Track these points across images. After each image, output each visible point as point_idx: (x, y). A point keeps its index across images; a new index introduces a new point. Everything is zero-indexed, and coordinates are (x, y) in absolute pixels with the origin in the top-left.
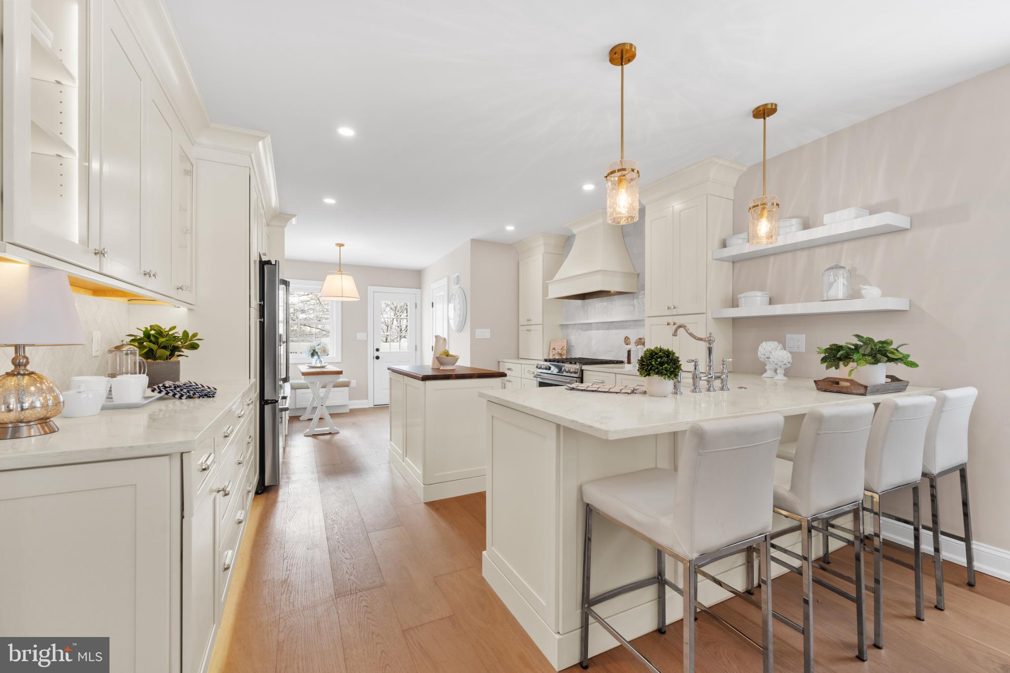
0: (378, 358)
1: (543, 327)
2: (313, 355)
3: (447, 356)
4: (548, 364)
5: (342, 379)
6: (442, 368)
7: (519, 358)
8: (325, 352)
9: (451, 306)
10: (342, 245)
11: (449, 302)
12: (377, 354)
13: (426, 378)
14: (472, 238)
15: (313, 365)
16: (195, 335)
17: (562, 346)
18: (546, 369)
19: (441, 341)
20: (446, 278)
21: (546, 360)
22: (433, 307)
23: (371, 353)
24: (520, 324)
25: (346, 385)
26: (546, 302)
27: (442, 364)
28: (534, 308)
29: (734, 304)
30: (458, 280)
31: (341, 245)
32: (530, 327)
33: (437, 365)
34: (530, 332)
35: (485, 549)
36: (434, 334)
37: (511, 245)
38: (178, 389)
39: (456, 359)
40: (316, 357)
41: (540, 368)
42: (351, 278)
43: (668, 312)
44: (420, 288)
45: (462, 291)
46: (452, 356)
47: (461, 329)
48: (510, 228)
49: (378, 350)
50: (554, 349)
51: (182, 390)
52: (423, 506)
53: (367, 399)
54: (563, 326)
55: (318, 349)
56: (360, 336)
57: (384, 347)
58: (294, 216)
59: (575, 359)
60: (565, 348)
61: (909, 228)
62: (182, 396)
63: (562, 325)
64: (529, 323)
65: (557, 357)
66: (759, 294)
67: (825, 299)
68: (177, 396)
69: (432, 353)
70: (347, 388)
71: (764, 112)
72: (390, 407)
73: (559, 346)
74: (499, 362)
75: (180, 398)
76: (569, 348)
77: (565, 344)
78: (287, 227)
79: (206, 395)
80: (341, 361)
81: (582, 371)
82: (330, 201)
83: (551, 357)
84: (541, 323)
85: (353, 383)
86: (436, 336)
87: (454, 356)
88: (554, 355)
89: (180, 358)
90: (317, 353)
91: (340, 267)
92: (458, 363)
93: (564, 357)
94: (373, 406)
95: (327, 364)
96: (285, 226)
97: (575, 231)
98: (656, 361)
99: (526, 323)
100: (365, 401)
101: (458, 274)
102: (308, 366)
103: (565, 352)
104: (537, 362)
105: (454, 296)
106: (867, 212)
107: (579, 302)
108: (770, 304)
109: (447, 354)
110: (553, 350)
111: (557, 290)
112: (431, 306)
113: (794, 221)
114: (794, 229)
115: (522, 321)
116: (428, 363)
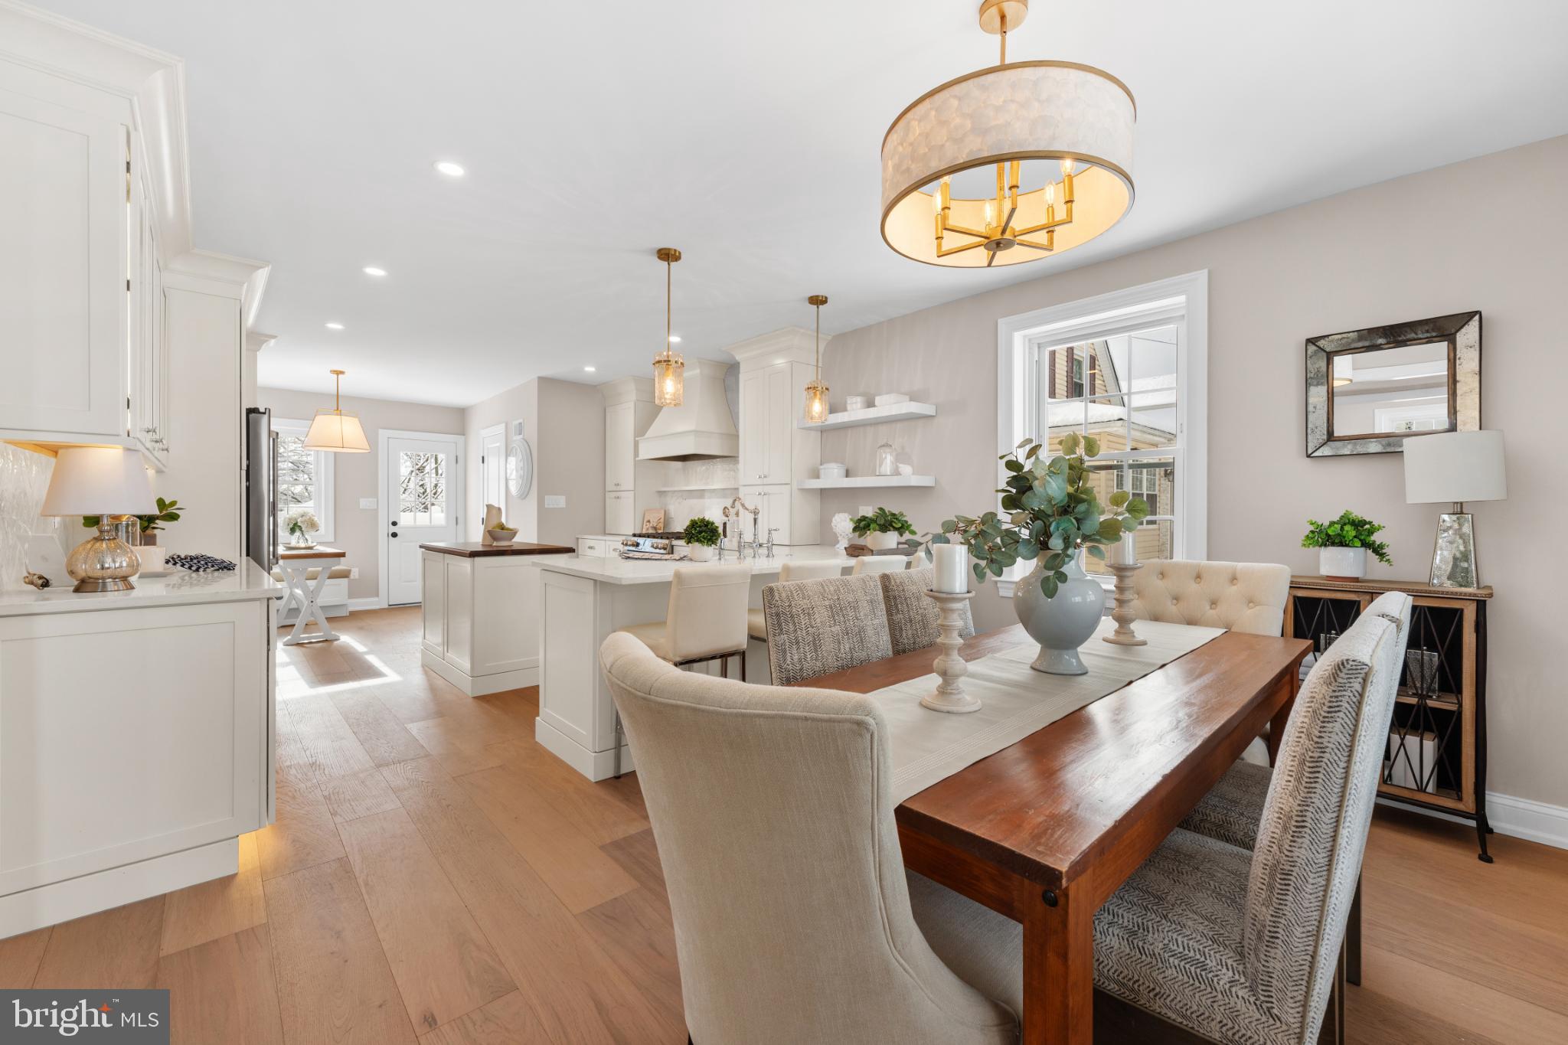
0: (394, 535)
1: (635, 494)
2: (292, 531)
3: (503, 529)
4: (636, 539)
5: (341, 565)
6: (495, 544)
7: (605, 534)
8: (313, 525)
9: (512, 460)
10: (342, 373)
11: (507, 456)
12: (393, 529)
13: (474, 554)
14: (541, 375)
15: (294, 544)
16: (173, 503)
17: (658, 518)
18: (633, 545)
19: (494, 512)
20: (504, 425)
21: (634, 535)
22: (483, 462)
23: (384, 529)
24: (607, 489)
25: (345, 575)
26: (638, 464)
27: (495, 539)
28: (623, 472)
29: (816, 475)
30: (520, 429)
31: (339, 373)
32: (618, 494)
33: (489, 541)
34: (619, 500)
35: (538, 716)
36: (486, 503)
37: (595, 386)
38: (195, 561)
39: (513, 533)
40: (298, 534)
41: (626, 545)
42: (356, 421)
43: (759, 482)
44: (464, 435)
45: (525, 443)
46: (508, 529)
47: (524, 495)
48: (590, 369)
49: (394, 524)
50: (649, 521)
51: (199, 562)
52: (471, 700)
53: (378, 596)
54: (661, 493)
55: (302, 522)
56: (365, 503)
57: (405, 520)
58: (274, 337)
59: (673, 533)
60: (662, 520)
61: (934, 414)
62: (199, 568)
63: (659, 492)
64: (618, 488)
65: (651, 531)
66: (833, 465)
67: (878, 474)
68: (194, 568)
69: (482, 527)
70: (346, 580)
71: (818, 301)
72: (423, 606)
73: (655, 518)
74: (578, 539)
75: (197, 570)
76: (667, 521)
77: (662, 515)
78: (261, 351)
79: (225, 567)
80: (333, 540)
81: (672, 546)
82: (335, 326)
83: (644, 532)
84: (633, 489)
85: (355, 573)
86: (487, 506)
87: (511, 530)
88: (647, 529)
89: (156, 532)
90: (300, 528)
91: (338, 403)
92: (517, 539)
93: (660, 532)
94: (387, 606)
95: (315, 544)
96: (258, 350)
98: (695, 529)
99: (615, 488)
100: (376, 599)
101: (521, 421)
102: (285, 547)
103: (661, 525)
104: (624, 538)
105: (514, 450)
106: (907, 397)
107: (679, 464)
108: (847, 476)
109: (502, 527)
110: (647, 523)
111: (651, 449)
112: (481, 461)
113: (859, 399)
114: (859, 405)
115: (610, 486)
116: (476, 537)
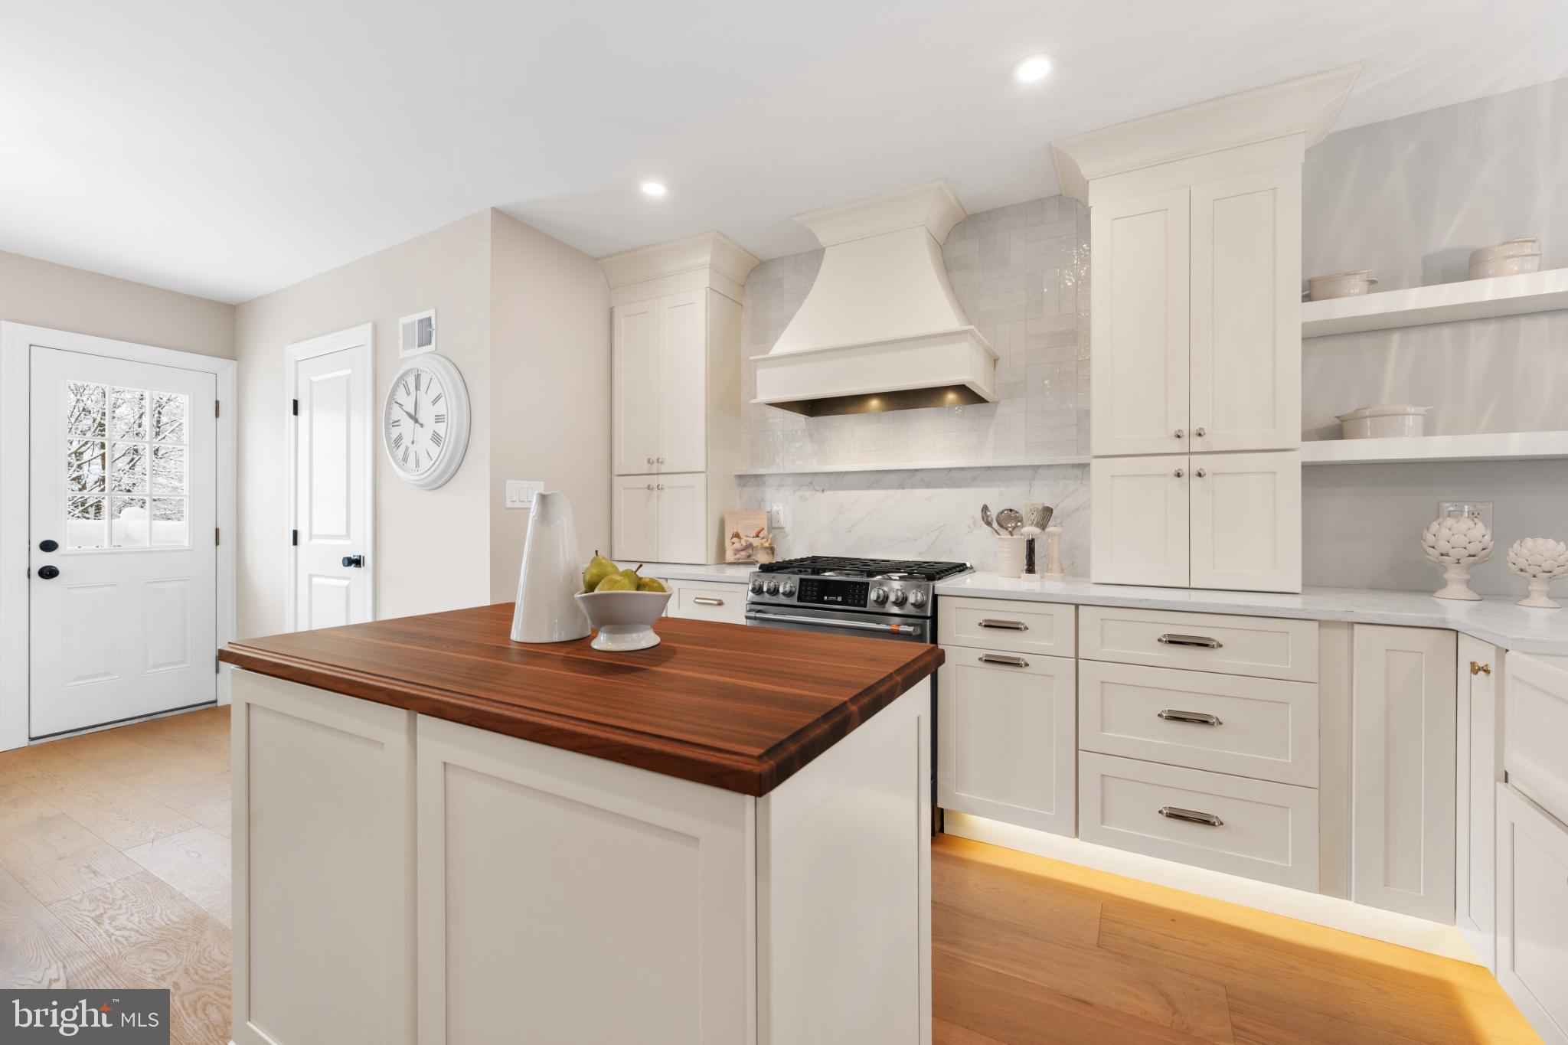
0: (49, 573)
1: (707, 479)
12: (46, 558)
17: (758, 530)
20: (369, 326)
22: (296, 412)
24: (617, 470)
28: (675, 431)
30: (424, 333)
32: (655, 480)
37: (597, 258)
43: (1176, 446)
44: (234, 357)
45: (446, 363)
47: (441, 479)
49: (48, 546)
50: (737, 535)
54: (747, 480)
60: (765, 533)
63: (740, 477)
64: (654, 469)
73: (748, 528)
77: (765, 524)
84: (703, 469)
88: (734, 551)
97: (824, 238)
99: (644, 469)
101: (430, 313)
103: (763, 543)
110: (735, 540)
112: (289, 410)
115: (629, 464)
